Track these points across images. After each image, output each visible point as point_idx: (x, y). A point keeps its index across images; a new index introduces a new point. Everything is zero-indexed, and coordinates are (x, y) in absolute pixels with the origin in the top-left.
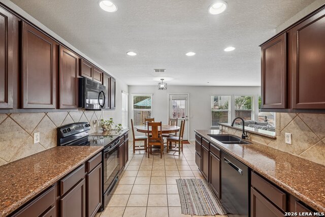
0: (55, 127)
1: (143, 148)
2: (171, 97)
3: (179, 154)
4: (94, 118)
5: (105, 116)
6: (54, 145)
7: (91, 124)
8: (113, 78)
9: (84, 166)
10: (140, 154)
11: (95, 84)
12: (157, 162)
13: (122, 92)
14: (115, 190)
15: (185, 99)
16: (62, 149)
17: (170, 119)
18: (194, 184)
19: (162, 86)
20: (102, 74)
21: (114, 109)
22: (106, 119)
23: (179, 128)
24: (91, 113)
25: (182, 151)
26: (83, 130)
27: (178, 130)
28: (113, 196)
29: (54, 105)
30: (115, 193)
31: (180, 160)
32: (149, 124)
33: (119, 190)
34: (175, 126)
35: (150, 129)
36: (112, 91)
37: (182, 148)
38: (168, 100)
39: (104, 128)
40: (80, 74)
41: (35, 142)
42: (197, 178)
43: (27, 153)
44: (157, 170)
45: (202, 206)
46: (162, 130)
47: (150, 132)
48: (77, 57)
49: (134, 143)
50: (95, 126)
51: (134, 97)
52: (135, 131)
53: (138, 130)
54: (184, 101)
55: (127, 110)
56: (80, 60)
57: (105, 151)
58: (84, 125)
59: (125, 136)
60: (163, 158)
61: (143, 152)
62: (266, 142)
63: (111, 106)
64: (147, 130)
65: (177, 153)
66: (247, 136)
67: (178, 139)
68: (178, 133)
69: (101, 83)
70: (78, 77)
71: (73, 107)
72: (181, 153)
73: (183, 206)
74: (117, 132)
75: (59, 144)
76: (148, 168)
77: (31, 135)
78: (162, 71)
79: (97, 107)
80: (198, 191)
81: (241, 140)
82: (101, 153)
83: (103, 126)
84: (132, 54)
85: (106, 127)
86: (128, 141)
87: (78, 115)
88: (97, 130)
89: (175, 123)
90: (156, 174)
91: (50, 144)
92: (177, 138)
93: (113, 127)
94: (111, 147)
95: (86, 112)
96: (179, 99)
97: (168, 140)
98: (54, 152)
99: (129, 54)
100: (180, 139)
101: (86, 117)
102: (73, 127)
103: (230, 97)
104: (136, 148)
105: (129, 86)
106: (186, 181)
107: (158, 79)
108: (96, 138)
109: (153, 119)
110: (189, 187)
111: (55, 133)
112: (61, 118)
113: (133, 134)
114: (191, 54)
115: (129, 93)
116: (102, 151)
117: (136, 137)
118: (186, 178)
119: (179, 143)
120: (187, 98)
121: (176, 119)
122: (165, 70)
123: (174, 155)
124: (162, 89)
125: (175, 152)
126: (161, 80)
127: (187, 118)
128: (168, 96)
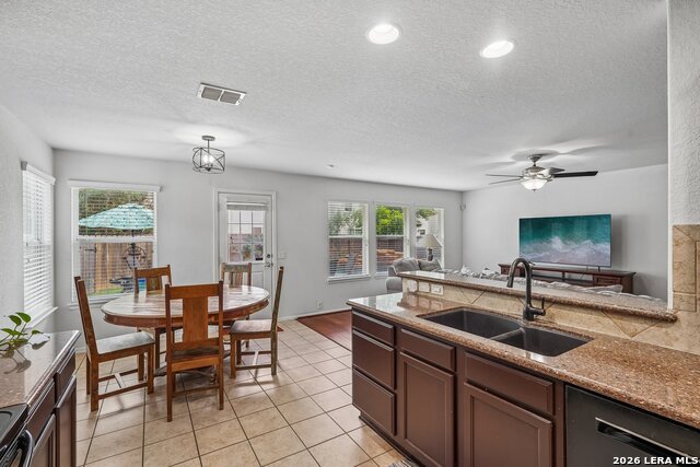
2: (224, 199)
3: (274, 373)
10: (122, 411)
13: (23, 165)
15: (265, 208)
17: (227, 267)
19: (207, 159)
34: (245, 288)
38: (214, 207)
51: (82, 193)
52: (97, 316)
53: (110, 318)
54: (262, 212)
55: (47, 239)
60: (227, 405)
62: (623, 329)
65: (265, 375)
67: (268, 328)
78: (231, 97)
81: (522, 322)
89: (245, 275)
96: (247, 208)
97: (233, 337)
103: (367, 205)
105: (55, 150)
107: (193, 135)
115: (55, 173)
117: (102, 348)
120: (269, 206)
121: (245, 266)
122: (242, 95)
123: (259, 384)
124: (209, 169)
125: (256, 373)
126: (204, 138)
127: (269, 261)
128: (215, 195)
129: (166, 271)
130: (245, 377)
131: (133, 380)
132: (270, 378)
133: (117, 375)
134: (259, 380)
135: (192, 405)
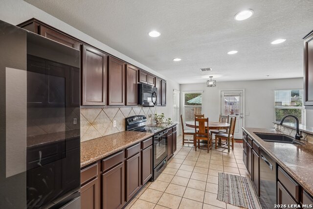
0: (124, 118)
1: (193, 142)
2: (223, 93)
3: (229, 151)
4: (150, 113)
5: (158, 111)
6: (123, 130)
7: (147, 117)
8: (164, 80)
9: (140, 144)
10: (188, 147)
11: (149, 87)
12: (203, 156)
13: (173, 90)
14: (163, 170)
15: (240, 95)
16: (128, 132)
17: (221, 116)
18: (236, 180)
19: (211, 83)
20: (155, 78)
21: (165, 105)
22: (159, 114)
24: (147, 109)
25: (233, 149)
26: (141, 121)
27: (228, 127)
28: (162, 174)
29: (124, 103)
30: (163, 172)
31: (229, 157)
32: (196, 120)
33: (167, 171)
34: (226, 124)
35: (198, 124)
36: (163, 91)
37: (233, 146)
38: (220, 96)
39: (157, 121)
40: (139, 81)
41: (114, 126)
42: (242, 175)
43: (110, 132)
44: (201, 162)
45: (239, 199)
46: (209, 126)
47: (197, 127)
48: (137, 69)
49: (183, 136)
50: (150, 119)
52: (185, 125)
53: (187, 125)
54: (239, 97)
55: (178, 106)
56: (139, 71)
57: (155, 137)
58: (142, 118)
59: (173, 129)
60: (210, 153)
61: (192, 145)
63: (163, 103)
64: (194, 125)
65: (226, 151)
66: (302, 137)
69: (154, 85)
70: (138, 83)
71: (134, 104)
72: (231, 151)
73: (220, 195)
74: (167, 125)
75: (126, 130)
76: (194, 159)
77: (112, 121)
78: (208, 69)
79: (152, 104)
80: (239, 187)
81: (294, 140)
82: (152, 138)
83: (156, 119)
84: (177, 60)
85: (159, 120)
86: (176, 133)
87: (138, 110)
88: (151, 122)
89: (227, 120)
90: (199, 165)
91: (121, 129)
92: (227, 135)
93: (164, 121)
94: (160, 135)
95: (143, 108)
96: (232, 96)
97: (216, 136)
98: (123, 134)
99: (175, 60)
100: (229, 136)
101: (144, 111)
102: (135, 119)
104: (185, 141)
105: (180, 85)
106: (229, 176)
107: (207, 77)
108: (151, 128)
109: (203, 116)
110: (230, 181)
111: (124, 121)
112: (128, 112)
113: (183, 128)
114: (233, 52)
115: (180, 91)
116: (153, 136)
117: (185, 131)
118: (229, 174)
119: (228, 141)
120: (241, 94)
121: (227, 117)
122: (211, 69)
124: (211, 86)
126: (210, 77)
127: (242, 116)
128: (220, 92)
130: (221, 150)
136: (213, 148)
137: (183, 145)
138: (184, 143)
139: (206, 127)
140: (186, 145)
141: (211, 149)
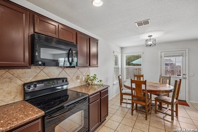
0: (23, 83)
2: (163, 54)
3: (173, 119)
4: (78, 74)
13: (114, 52)
15: (182, 55)
17: (161, 76)
20: (77, 34)
23: (172, 88)
25: (177, 115)
27: (171, 91)
32: (132, 82)
34: (168, 85)
35: (134, 86)
37: (177, 112)
38: (160, 57)
40: (34, 31)
46: (147, 89)
50: (79, 81)
55: (120, 67)
59: (102, 93)
60: (148, 120)
65: (169, 118)
67: (170, 101)
68: (171, 94)
72: (175, 118)
87: (55, 72)
88: (81, 84)
89: (168, 80)
93: (96, 82)
95: (66, 69)
96: (173, 56)
97: (156, 100)
100: (173, 100)
101: (67, 73)
105: (121, 48)
107: (145, 37)
115: (121, 53)
119: (172, 107)
120: (184, 55)
121: (168, 77)
122: (149, 21)
123: (164, 120)
124: (150, 46)
125: (165, 116)
126: (149, 36)
127: (184, 76)
128: (160, 53)
129: (142, 76)
130: (161, 115)
131: (130, 102)
132: (170, 120)
133: (127, 99)
134: (165, 118)
135: (140, 114)
136: (153, 112)
137: (121, 104)
138: (121, 103)
139: (143, 90)
140: (124, 105)
141: (150, 114)
